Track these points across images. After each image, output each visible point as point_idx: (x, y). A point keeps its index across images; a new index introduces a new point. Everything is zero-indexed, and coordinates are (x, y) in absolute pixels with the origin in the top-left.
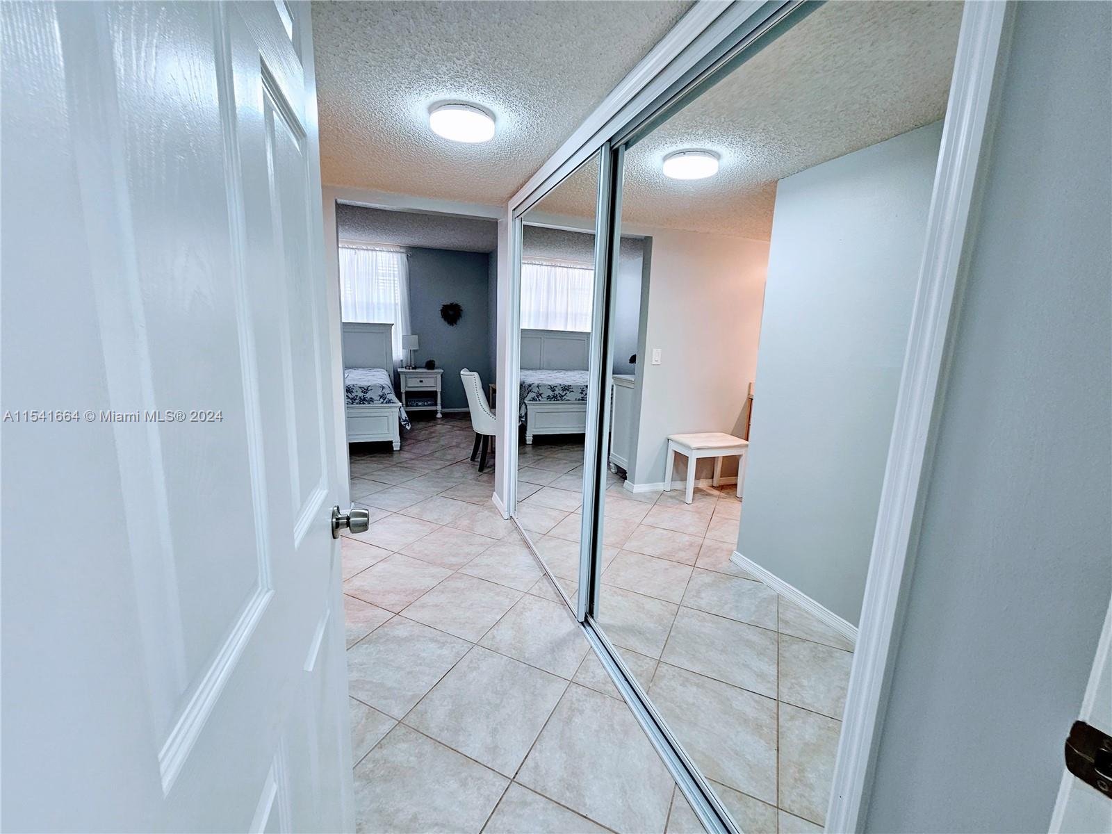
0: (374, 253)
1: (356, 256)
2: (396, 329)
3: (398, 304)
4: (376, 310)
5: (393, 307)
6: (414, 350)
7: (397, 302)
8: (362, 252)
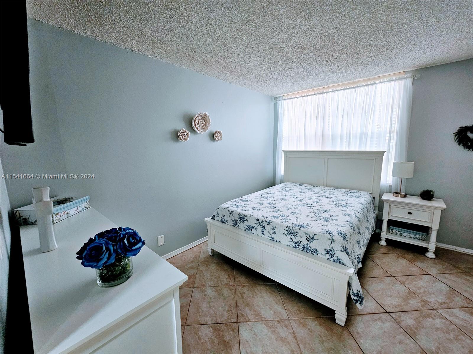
0: (374, 86)
1: (356, 93)
2: (388, 156)
3: (393, 132)
4: (369, 139)
5: (388, 135)
6: (407, 179)
7: (393, 129)
8: (362, 88)
